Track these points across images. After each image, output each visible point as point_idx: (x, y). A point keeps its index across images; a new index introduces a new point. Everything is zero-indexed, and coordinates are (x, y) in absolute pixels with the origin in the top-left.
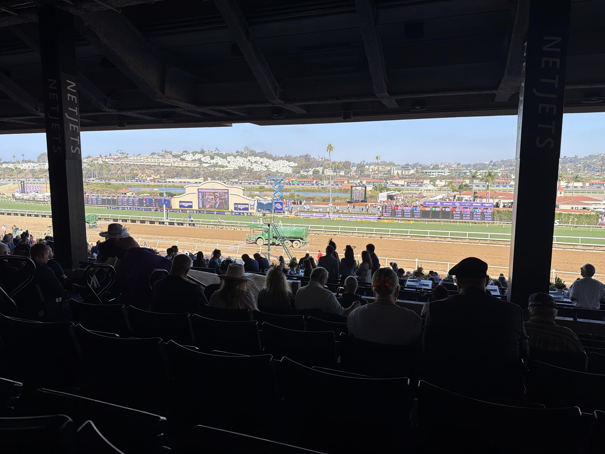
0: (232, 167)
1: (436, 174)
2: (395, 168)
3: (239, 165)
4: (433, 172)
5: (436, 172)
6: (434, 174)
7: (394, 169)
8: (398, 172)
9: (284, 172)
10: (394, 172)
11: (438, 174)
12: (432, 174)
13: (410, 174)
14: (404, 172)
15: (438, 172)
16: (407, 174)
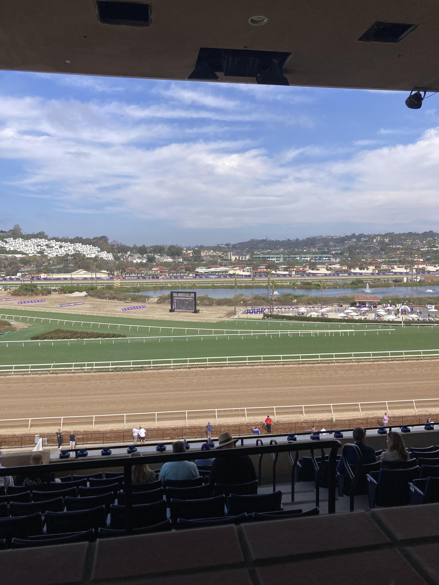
0: (31, 253)
1: (275, 259)
2: (232, 253)
3: (37, 250)
4: (272, 258)
5: (274, 258)
6: (273, 259)
7: (230, 255)
8: (236, 258)
9: (105, 259)
10: (231, 257)
11: (277, 259)
12: (271, 259)
13: (247, 259)
14: (241, 257)
15: (276, 258)
16: (244, 259)
